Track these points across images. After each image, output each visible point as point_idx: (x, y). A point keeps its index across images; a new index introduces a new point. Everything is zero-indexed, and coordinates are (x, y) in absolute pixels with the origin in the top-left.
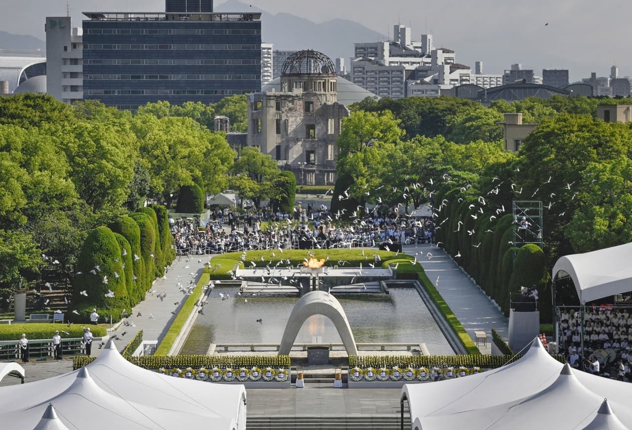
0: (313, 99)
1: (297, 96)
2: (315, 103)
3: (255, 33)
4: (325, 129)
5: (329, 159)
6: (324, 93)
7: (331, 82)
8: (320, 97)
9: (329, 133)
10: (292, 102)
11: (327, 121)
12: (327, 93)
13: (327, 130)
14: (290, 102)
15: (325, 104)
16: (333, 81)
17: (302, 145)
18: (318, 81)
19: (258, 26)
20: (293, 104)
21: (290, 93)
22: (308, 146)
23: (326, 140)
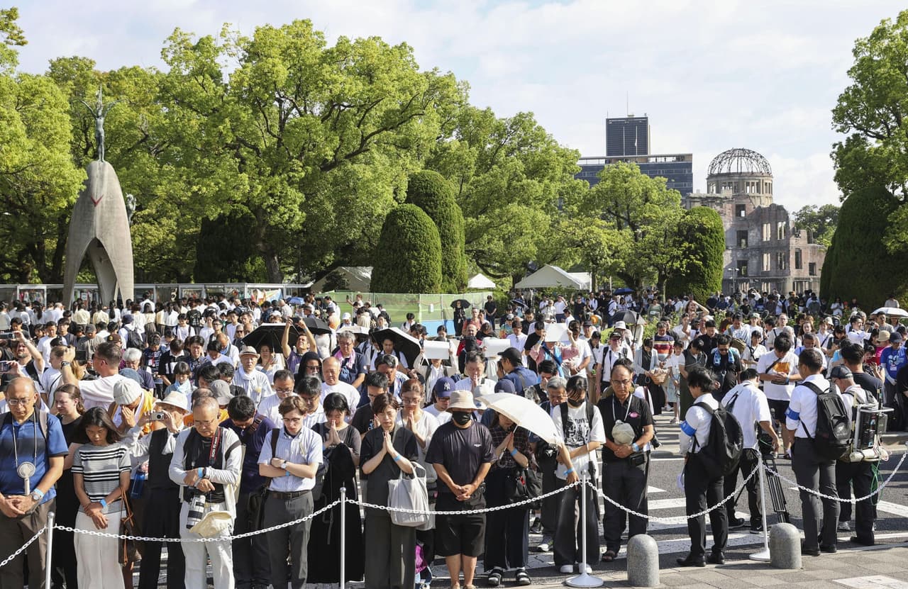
0: (745, 202)
1: (726, 198)
2: (747, 207)
3: (687, 172)
4: (759, 234)
5: (765, 270)
6: (757, 194)
7: (766, 184)
8: (753, 200)
9: (765, 240)
10: (720, 205)
11: (762, 226)
12: (761, 195)
13: (762, 237)
14: (718, 204)
15: (759, 207)
16: (768, 182)
17: (732, 255)
18: (751, 181)
19: (690, 166)
20: (721, 207)
21: (718, 195)
22: (739, 255)
23: (761, 249)
